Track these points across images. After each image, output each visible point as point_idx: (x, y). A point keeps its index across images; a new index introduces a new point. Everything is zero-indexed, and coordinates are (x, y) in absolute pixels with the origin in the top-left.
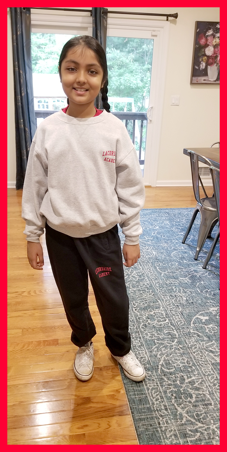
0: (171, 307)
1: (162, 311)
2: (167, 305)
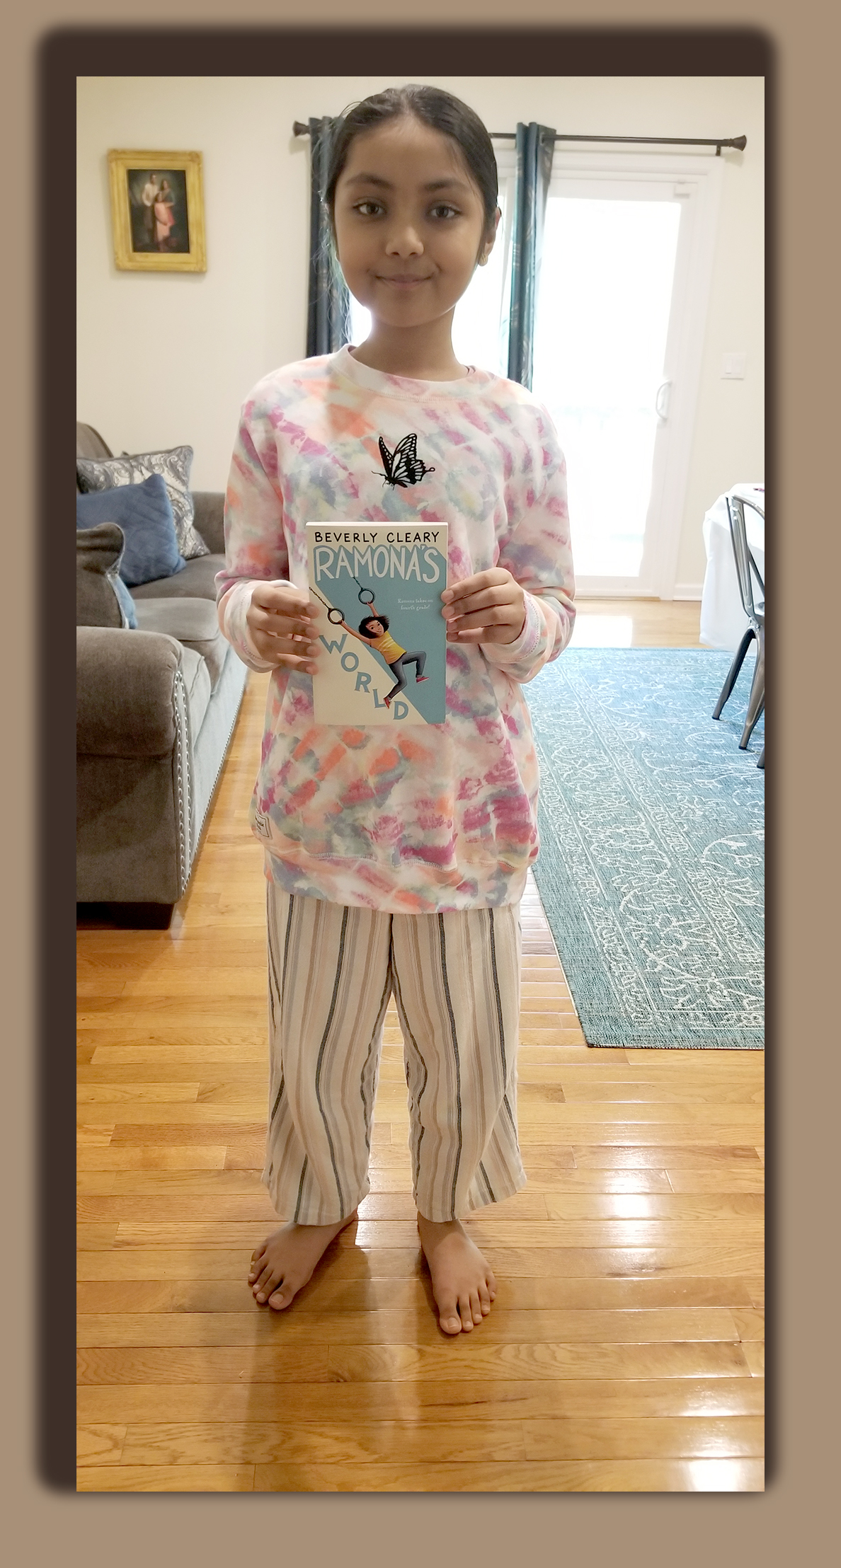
0: (665, 825)
1: (643, 828)
2: (658, 821)
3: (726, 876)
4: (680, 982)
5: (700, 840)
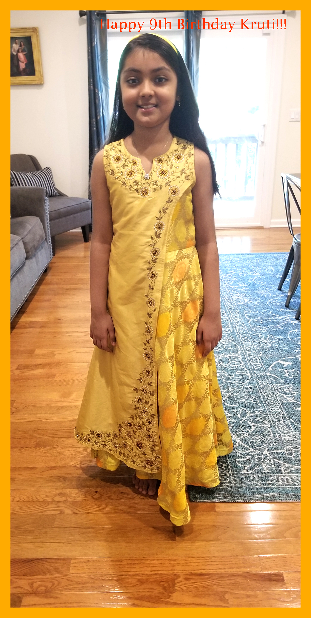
0: (251, 352)
2: (247, 350)
3: (279, 383)
4: (248, 454)
5: (268, 361)
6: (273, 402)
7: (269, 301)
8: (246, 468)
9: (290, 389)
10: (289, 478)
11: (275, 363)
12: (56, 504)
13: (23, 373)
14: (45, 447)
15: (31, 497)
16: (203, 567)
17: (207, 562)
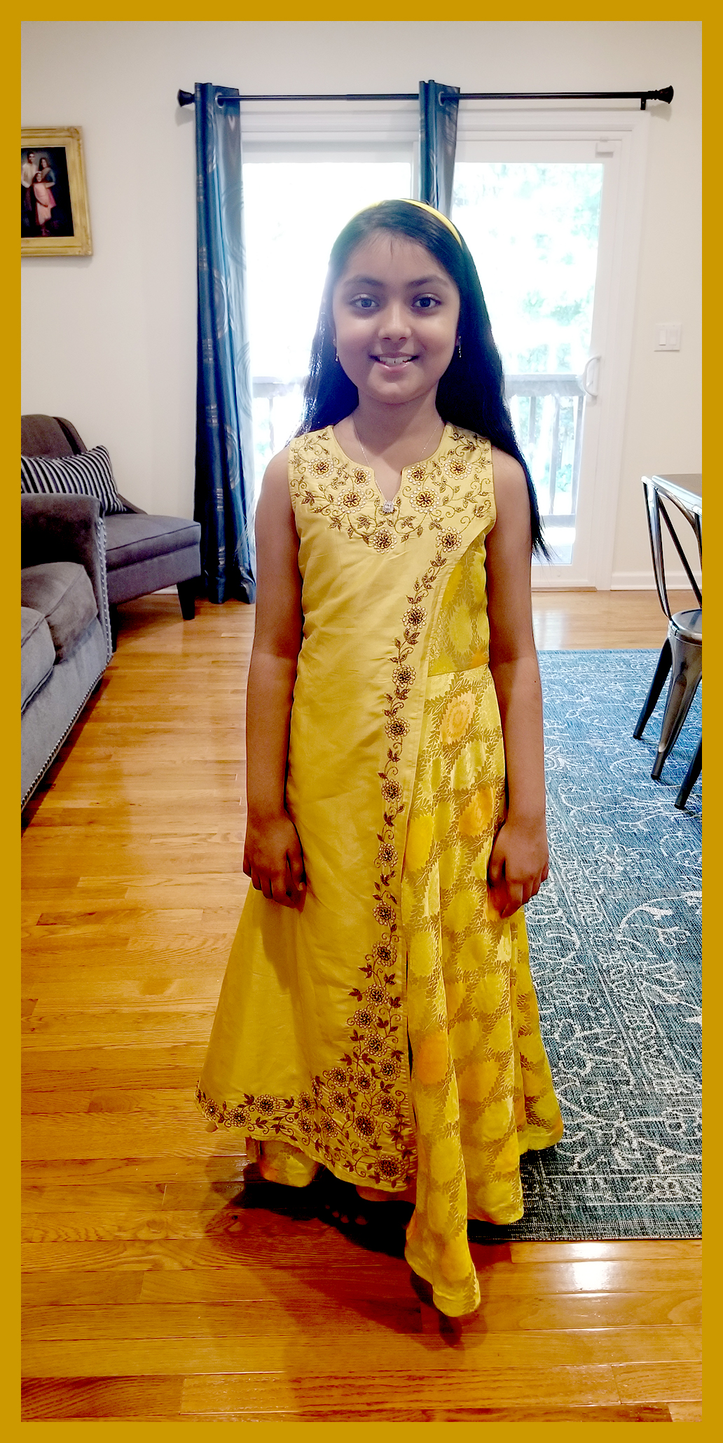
0: (578, 886)
1: (551, 892)
3: (645, 959)
4: (579, 1127)
5: (617, 907)
6: (631, 1003)
7: (615, 763)
8: (577, 1160)
9: (670, 973)
10: (675, 1183)
11: (634, 911)
12: (143, 1248)
13: (52, 933)
14: (110, 1112)
15: (84, 1232)
16: (486, 1394)
17: (495, 1381)
